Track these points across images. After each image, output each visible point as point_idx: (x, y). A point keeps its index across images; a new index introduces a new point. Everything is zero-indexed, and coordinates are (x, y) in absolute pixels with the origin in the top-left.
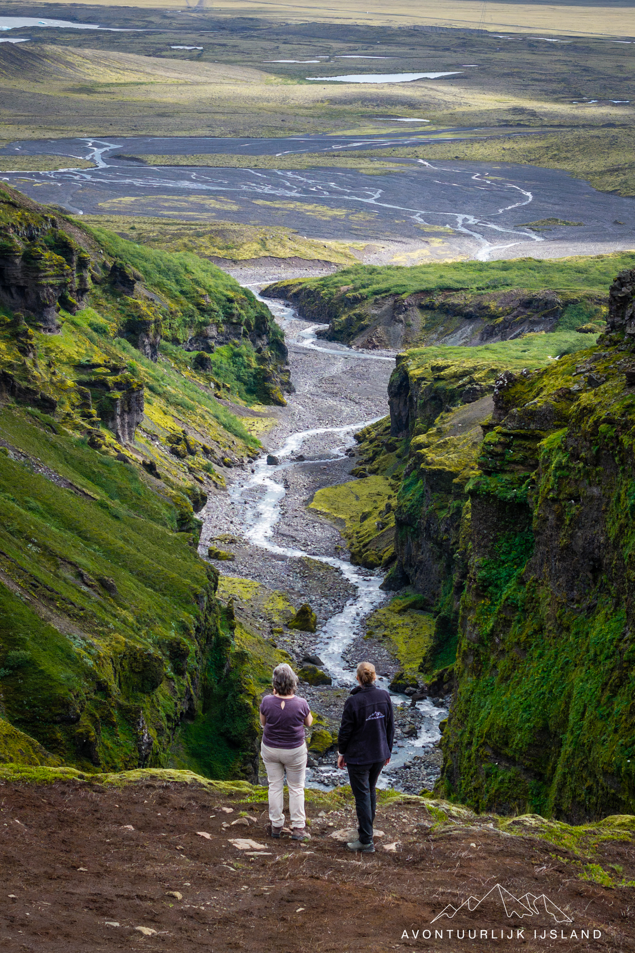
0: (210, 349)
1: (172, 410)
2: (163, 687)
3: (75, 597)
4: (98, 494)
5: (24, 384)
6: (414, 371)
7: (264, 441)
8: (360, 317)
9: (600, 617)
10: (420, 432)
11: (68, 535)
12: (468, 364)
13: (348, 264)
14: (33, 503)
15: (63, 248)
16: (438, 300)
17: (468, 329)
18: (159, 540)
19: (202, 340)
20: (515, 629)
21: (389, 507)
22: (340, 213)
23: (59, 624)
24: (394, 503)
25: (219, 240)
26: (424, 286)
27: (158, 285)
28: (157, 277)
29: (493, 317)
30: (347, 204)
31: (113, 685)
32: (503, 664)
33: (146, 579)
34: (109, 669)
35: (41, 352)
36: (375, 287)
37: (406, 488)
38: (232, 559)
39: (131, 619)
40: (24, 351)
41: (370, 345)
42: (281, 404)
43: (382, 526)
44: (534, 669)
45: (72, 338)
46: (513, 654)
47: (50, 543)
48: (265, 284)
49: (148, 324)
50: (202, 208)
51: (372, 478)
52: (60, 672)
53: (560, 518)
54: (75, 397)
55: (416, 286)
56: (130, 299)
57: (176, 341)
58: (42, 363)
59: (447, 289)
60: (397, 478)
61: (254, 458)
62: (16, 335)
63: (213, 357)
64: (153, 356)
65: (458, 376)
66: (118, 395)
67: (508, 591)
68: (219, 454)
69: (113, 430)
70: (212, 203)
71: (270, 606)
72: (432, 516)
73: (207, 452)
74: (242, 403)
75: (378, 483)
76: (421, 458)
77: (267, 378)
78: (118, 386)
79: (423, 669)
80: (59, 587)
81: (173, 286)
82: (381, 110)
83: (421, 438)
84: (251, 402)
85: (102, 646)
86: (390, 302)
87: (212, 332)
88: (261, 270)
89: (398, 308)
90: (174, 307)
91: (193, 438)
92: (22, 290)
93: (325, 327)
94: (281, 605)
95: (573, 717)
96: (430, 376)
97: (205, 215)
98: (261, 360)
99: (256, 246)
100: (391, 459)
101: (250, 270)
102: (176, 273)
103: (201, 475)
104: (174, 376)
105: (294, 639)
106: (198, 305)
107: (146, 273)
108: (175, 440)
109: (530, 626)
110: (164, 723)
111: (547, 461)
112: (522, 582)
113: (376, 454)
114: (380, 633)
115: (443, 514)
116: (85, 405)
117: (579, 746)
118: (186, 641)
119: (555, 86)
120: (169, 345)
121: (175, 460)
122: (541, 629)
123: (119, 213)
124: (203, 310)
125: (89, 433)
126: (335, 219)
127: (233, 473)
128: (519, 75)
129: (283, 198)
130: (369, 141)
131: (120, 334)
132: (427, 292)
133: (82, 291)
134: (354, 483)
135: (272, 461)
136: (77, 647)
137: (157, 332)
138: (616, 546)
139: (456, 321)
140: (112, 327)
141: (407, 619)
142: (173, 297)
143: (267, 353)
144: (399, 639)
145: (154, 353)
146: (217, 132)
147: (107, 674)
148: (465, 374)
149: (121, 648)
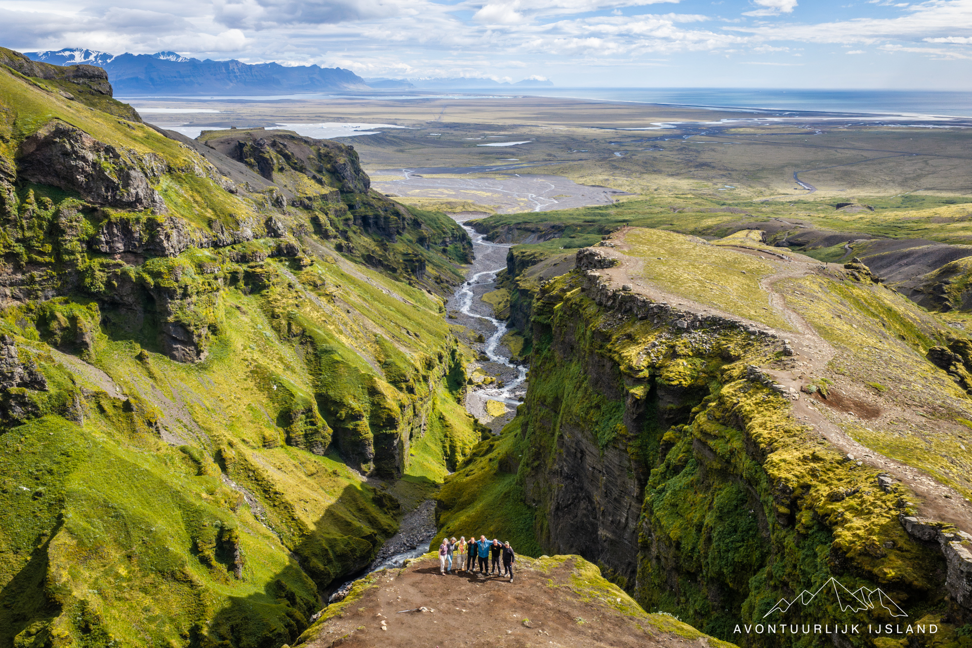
0: (447, 246)
1: (435, 268)
2: (436, 368)
3: (407, 340)
4: (412, 301)
5: (386, 263)
6: (515, 253)
7: (466, 277)
8: (497, 233)
9: (573, 365)
10: (518, 275)
11: (404, 318)
12: (533, 251)
13: (493, 213)
14: (392, 308)
15: (397, 214)
16: (523, 226)
17: (533, 236)
18: (432, 317)
19: (444, 243)
20: (547, 365)
21: (507, 300)
22: (489, 194)
23: (402, 349)
24: (509, 298)
25: (449, 206)
26: (518, 221)
27: (429, 225)
28: (429, 222)
29: (541, 232)
30: (491, 191)
31: (420, 368)
32: (544, 376)
33: (430, 332)
34: (419, 363)
35: (391, 250)
36: (501, 222)
37: (513, 295)
38: (456, 318)
39: (425, 346)
40: (385, 250)
41: (500, 242)
42: (471, 264)
43: (505, 306)
44: (553, 378)
45: (401, 245)
46: (547, 372)
47: (398, 322)
48: (465, 220)
49: (426, 238)
50: (442, 194)
51: (502, 289)
52: (402, 365)
53: (561, 332)
54: (403, 266)
55: (514, 221)
56: (420, 230)
57: (436, 244)
58: (392, 254)
59: (525, 223)
60: (510, 289)
61: (463, 283)
62: (383, 245)
63: (448, 248)
64: (428, 249)
65: (530, 256)
66: (417, 264)
67: (545, 353)
68: (451, 282)
69: (416, 276)
70: (446, 191)
71: (469, 335)
72: (522, 304)
73: (447, 282)
74: (458, 264)
75: (503, 291)
76: (518, 285)
77: (466, 255)
78: (417, 261)
79: (520, 355)
80: (402, 337)
81: (435, 225)
82: (502, 156)
83: (518, 278)
84: (461, 263)
85: (416, 355)
86: (507, 227)
87: (448, 240)
88: (463, 216)
89: (510, 229)
90: (435, 232)
91: (442, 277)
92: (384, 229)
93: (485, 235)
94: (473, 334)
95: (565, 396)
96: (520, 255)
97: (444, 196)
98: (464, 249)
99: (461, 208)
100: (508, 282)
101: (459, 216)
102: (435, 220)
103: (445, 290)
104: (435, 256)
105: (478, 346)
106: (443, 231)
107: (425, 221)
108: (436, 278)
109: (552, 364)
110: (437, 380)
111: (557, 314)
112: (549, 350)
113: (503, 281)
114: (505, 343)
115: (525, 303)
116: (406, 268)
117: (567, 405)
118: (443, 352)
119: (562, 146)
120: (434, 245)
121: (436, 285)
122: (555, 365)
123: (414, 196)
124: (444, 233)
125: (408, 279)
126: (487, 196)
127: (456, 288)
128: (549, 142)
129: (470, 189)
130: (498, 168)
131: (417, 242)
132: (519, 224)
133: (404, 228)
134: (496, 291)
135: (469, 284)
136: (408, 357)
137: (429, 241)
138: (578, 343)
139: (529, 233)
140: (414, 240)
141: (514, 338)
142: (434, 229)
143: (466, 246)
144: (511, 345)
145: (428, 248)
146: (447, 166)
147: (418, 365)
148: (532, 255)
149: (422, 356)
